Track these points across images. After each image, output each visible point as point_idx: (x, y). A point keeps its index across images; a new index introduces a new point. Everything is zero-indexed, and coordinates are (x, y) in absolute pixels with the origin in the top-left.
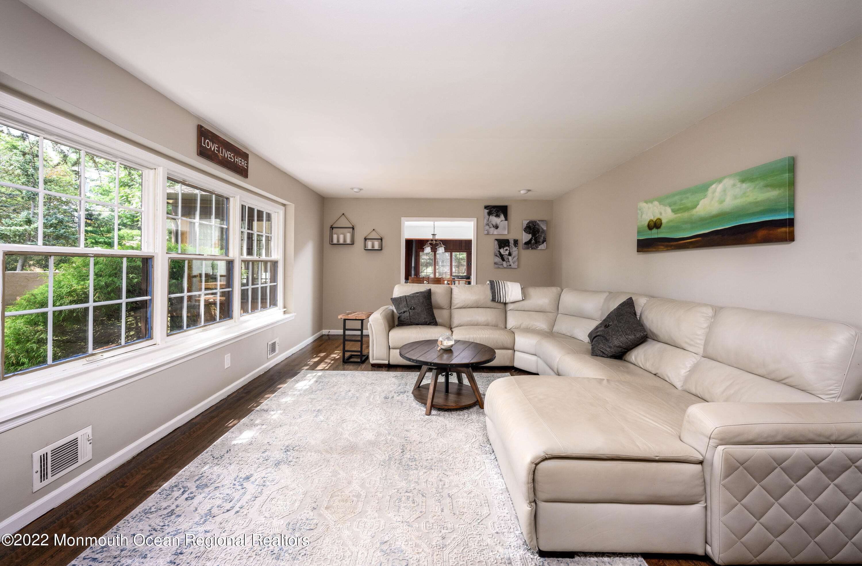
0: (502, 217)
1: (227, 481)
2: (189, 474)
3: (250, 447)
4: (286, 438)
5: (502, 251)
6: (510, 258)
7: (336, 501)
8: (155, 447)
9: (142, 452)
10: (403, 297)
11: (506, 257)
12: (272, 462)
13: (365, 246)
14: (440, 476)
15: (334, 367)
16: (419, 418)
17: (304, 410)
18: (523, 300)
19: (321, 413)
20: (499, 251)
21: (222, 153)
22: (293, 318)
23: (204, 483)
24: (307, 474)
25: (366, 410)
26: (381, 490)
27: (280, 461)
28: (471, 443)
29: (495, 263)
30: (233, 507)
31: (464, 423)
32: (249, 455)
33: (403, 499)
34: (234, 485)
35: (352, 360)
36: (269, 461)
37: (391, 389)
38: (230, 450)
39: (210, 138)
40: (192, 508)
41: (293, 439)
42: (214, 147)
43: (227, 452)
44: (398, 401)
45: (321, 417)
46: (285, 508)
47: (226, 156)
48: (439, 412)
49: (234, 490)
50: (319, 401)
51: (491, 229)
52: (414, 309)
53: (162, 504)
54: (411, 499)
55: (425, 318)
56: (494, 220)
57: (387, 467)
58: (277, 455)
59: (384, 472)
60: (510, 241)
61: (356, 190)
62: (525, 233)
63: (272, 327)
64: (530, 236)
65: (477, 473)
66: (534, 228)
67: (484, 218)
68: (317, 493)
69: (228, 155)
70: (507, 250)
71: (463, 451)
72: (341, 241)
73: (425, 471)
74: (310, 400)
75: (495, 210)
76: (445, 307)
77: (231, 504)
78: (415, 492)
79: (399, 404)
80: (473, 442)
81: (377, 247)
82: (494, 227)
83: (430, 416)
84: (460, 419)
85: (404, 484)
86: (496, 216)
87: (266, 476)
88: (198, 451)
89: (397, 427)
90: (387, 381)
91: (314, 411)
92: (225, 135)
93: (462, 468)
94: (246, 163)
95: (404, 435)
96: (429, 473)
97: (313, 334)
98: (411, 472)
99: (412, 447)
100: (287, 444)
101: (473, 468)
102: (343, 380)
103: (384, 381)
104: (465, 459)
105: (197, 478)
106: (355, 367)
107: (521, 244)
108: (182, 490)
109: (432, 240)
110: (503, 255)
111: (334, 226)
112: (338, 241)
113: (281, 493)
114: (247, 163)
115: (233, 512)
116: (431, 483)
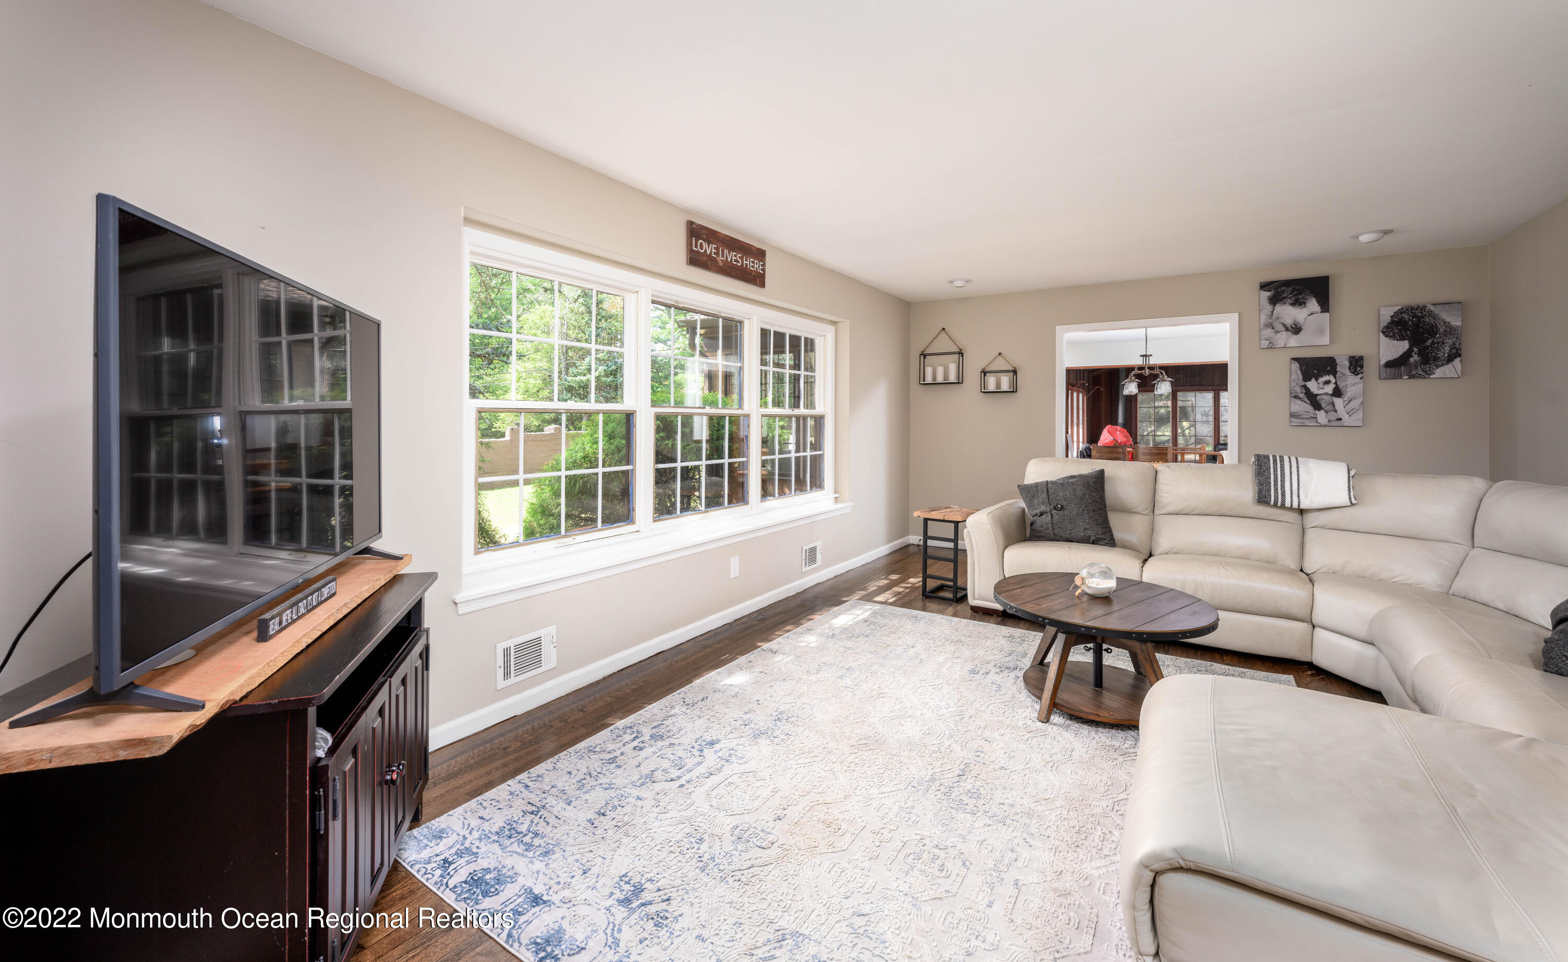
0: (1313, 305)
1: (687, 740)
2: (649, 716)
3: (733, 700)
4: (784, 700)
5: (1312, 385)
6: (1338, 402)
7: (814, 818)
8: (631, 669)
9: (615, 673)
10: (1042, 483)
11: (1324, 401)
12: (751, 731)
13: (984, 384)
14: (1016, 841)
15: (904, 602)
16: (1022, 722)
17: (828, 663)
18: (1352, 504)
19: (851, 674)
20: (1305, 387)
21: (723, 256)
22: (850, 510)
23: (660, 733)
24: (790, 762)
25: (927, 685)
26: (893, 828)
27: (763, 732)
28: (1114, 800)
29: (1293, 415)
30: (679, 778)
31: (1116, 756)
32: (726, 711)
33: (925, 856)
34: (693, 747)
35: (943, 594)
36: (748, 727)
37: (991, 658)
38: (707, 698)
39: (705, 236)
40: (635, 762)
41: (793, 704)
42: (709, 249)
43: (703, 700)
44: (993, 683)
45: (848, 681)
46: (740, 803)
47: (729, 259)
48: (1068, 722)
49: (689, 754)
50: (856, 653)
51: (1279, 335)
52: (1062, 508)
53: (608, 745)
54: (939, 862)
55: (1085, 529)
56: (1288, 313)
57: (920, 793)
58: (761, 720)
59: (911, 799)
60: (1338, 361)
61: (958, 283)
62: (1386, 339)
63: (811, 523)
64: (1404, 346)
65: (1098, 863)
66: (1416, 325)
67: (1260, 310)
68: (793, 796)
69: (732, 257)
70: (1327, 382)
71: (1087, 811)
72: (940, 379)
73: (988, 821)
74: (842, 649)
75: (1290, 289)
76: (1139, 509)
77: (678, 773)
78: (953, 852)
79: (994, 687)
80: (1120, 798)
81: (1005, 386)
82: (1287, 329)
83: (1047, 724)
84: (1110, 746)
85: (938, 832)
86: (1293, 304)
87: (735, 748)
88: (671, 689)
89: (969, 728)
90: (989, 643)
91: (842, 667)
92: (728, 227)
93: (1070, 842)
94: (762, 265)
95: (976, 747)
96: (994, 827)
97: (890, 541)
98: (961, 816)
99: (984, 771)
100: (782, 709)
101: (1094, 850)
102: (909, 627)
103: (984, 641)
104: (1085, 828)
105: (656, 724)
106: (941, 607)
107: (1372, 368)
108: (635, 735)
109: (1141, 368)
110: (1317, 395)
111: (927, 352)
112: (934, 378)
113: (744, 779)
114: (764, 265)
115: (677, 783)
116: (990, 848)
